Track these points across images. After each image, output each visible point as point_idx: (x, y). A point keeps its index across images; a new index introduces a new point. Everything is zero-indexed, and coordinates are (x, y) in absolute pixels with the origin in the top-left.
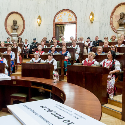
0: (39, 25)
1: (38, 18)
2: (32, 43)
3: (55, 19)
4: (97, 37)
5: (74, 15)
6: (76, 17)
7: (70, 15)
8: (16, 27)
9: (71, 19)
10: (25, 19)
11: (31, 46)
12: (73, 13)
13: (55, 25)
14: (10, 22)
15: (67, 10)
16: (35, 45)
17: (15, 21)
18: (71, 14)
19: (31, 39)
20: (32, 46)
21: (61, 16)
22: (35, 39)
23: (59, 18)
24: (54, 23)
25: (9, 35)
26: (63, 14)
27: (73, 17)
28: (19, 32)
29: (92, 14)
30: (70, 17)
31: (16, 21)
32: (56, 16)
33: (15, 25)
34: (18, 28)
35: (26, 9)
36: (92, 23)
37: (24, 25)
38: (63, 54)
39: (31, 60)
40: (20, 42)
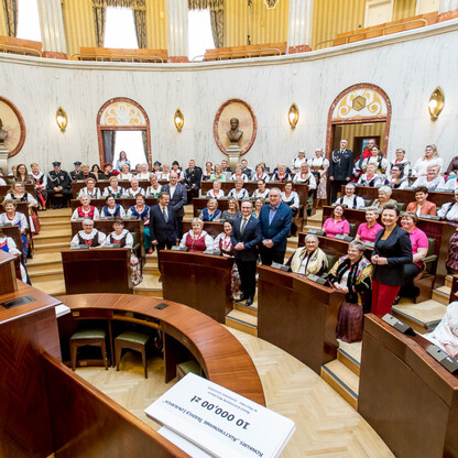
0: (63, 130)
1: (58, 114)
2: (51, 173)
4: (192, 162)
5: (142, 111)
6: (146, 116)
7: (133, 112)
9: (136, 121)
10: (23, 115)
11: (49, 180)
12: (140, 107)
15: (125, 100)
16: (60, 178)
18: (136, 109)
20: (51, 178)
21: (113, 112)
22: (57, 164)
23: (108, 115)
24: (98, 127)
26: (118, 108)
27: (140, 116)
28: (12, 146)
29: (179, 114)
30: (134, 116)
32: (101, 110)
35: (24, 88)
36: (180, 131)
37: (23, 128)
38: (140, 213)
39: (76, 236)
40: (23, 178)
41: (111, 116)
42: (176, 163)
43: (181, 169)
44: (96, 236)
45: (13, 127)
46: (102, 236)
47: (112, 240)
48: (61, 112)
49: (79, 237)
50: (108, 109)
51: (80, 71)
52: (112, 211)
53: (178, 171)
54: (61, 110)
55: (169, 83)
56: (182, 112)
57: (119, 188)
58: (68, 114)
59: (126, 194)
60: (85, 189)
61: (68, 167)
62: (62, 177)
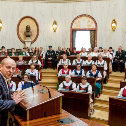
0: (55, 31)
2: (48, 51)
3: (72, 24)
4: (120, 48)
5: (94, 21)
6: (96, 23)
7: (89, 21)
8: (30, 34)
9: (90, 26)
10: (39, 24)
11: (46, 54)
12: (93, 19)
13: (73, 31)
14: (23, 28)
15: (86, 15)
16: (51, 54)
17: (28, 27)
18: (91, 20)
19: (46, 46)
20: (48, 54)
21: (79, 22)
23: (77, 23)
24: (71, 29)
25: (22, 42)
26: (82, 20)
27: (92, 23)
28: (33, 38)
29: (114, 21)
30: (90, 23)
31: (30, 27)
32: (73, 21)
33: (28, 32)
34: (31, 34)
35: (41, 13)
36: (114, 30)
37: (38, 30)
38: (94, 74)
39: (62, 84)
40: (37, 53)
41: (78, 24)
42: (111, 48)
43: (113, 51)
44: (72, 85)
45: (34, 30)
46: (74, 85)
47: (80, 88)
48: (55, 23)
49: (63, 84)
50: (77, 20)
51: (66, 3)
52: (79, 72)
53: (112, 52)
54: (55, 22)
55: (110, 6)
56: (116, 20)
57: (81, 60)
58: (58, 24)
59: (85, 63)
60: (62, 60)
61: (55, 49)
62: (52, 53)
